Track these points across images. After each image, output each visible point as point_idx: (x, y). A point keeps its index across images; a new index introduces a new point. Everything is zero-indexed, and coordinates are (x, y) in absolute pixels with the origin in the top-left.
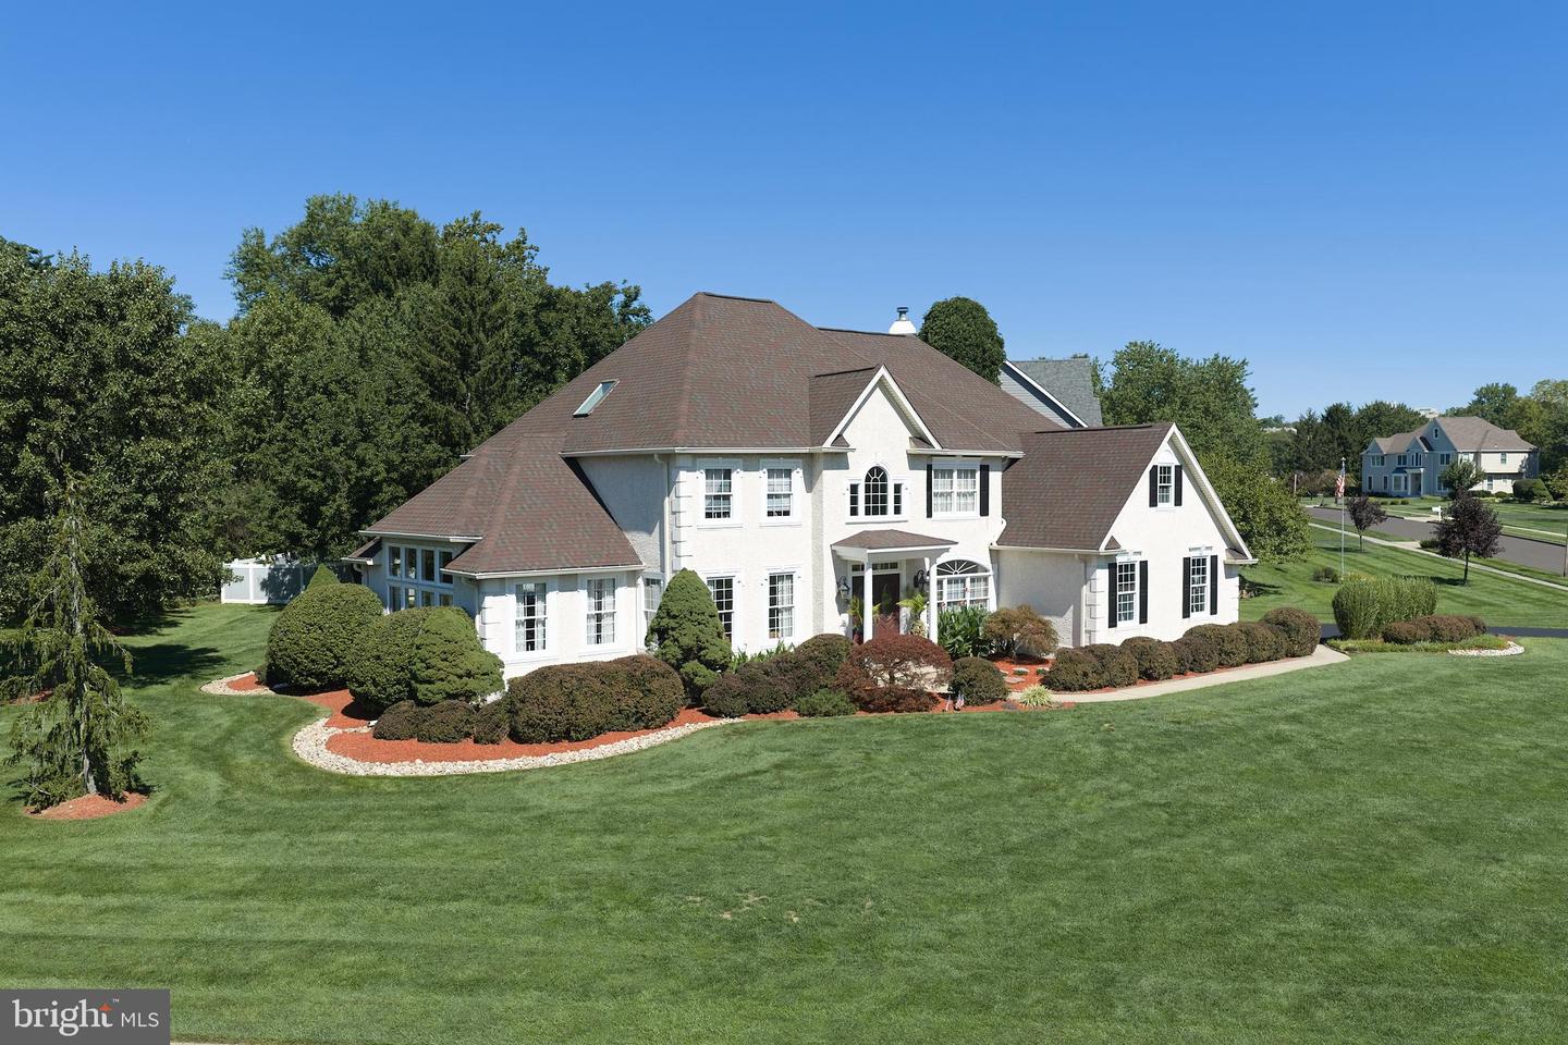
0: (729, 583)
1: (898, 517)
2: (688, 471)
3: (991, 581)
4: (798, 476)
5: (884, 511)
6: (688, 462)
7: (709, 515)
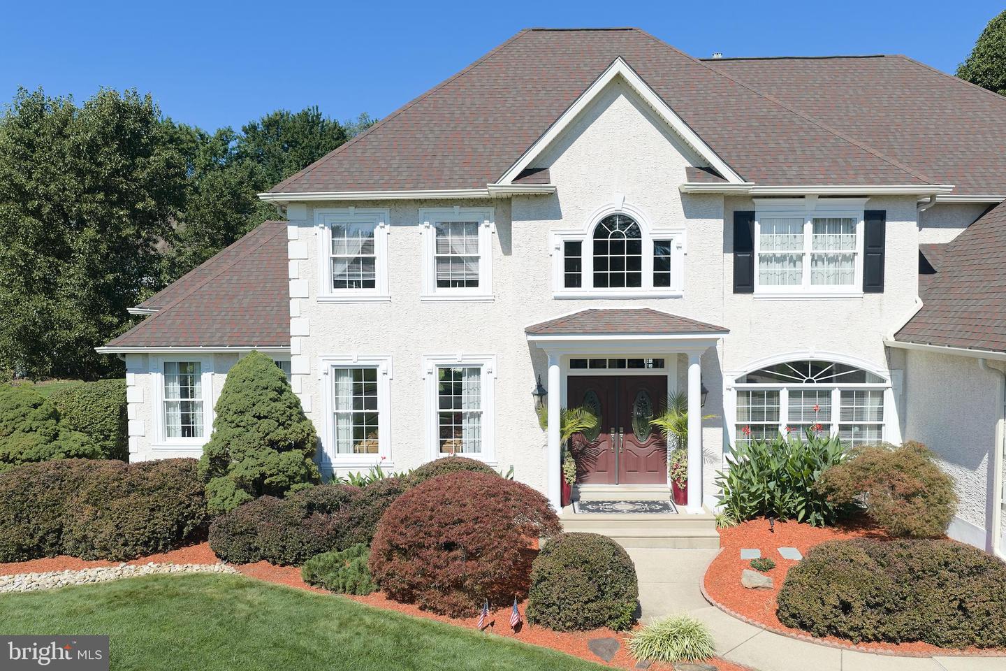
0: (371, 374)
1: (662, 290)
2: (300, 225)
3: (889, 397)
4: (487, 233)
5: (635, 281)
6: (302, 212)
7: (338, 284)
